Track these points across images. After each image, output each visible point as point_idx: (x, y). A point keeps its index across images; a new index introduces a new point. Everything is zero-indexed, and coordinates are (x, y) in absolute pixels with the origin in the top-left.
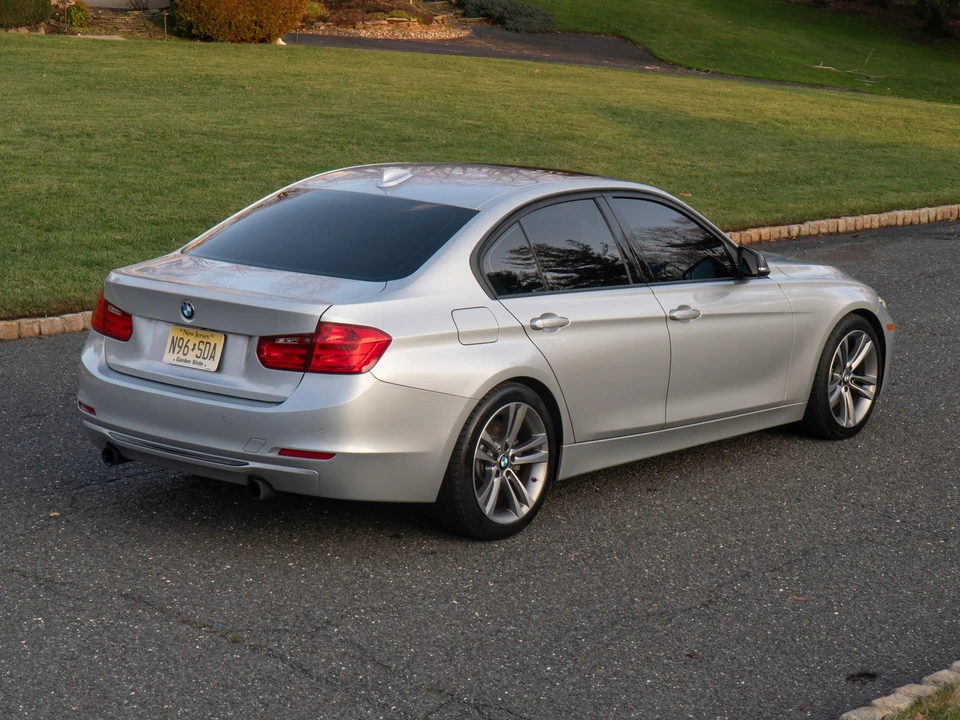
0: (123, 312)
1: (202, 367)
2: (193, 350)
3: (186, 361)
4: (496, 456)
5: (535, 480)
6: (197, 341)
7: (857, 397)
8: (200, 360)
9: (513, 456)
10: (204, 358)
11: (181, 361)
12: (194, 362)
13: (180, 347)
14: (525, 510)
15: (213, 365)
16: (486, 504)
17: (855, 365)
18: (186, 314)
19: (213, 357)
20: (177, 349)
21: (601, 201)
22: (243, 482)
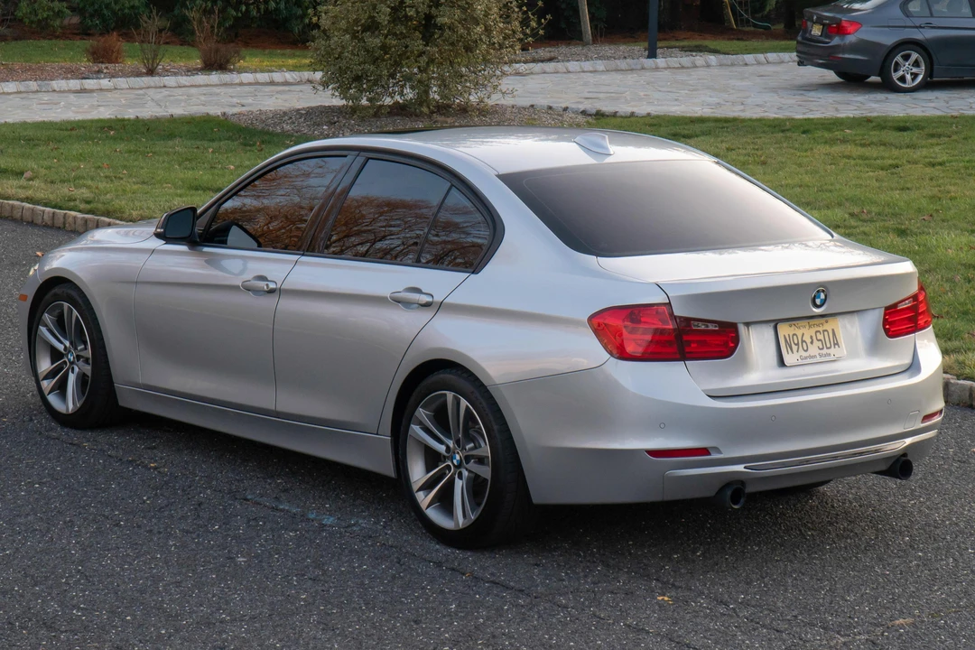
0: (722, 324)
1: (832, 358)
2: (812, 343)
10: (827, 348)
11: (806, 358)
12: (821, 356)
13: (797, 344)
18: (817, 303)
19: (837, 344)
20: (795, 348)
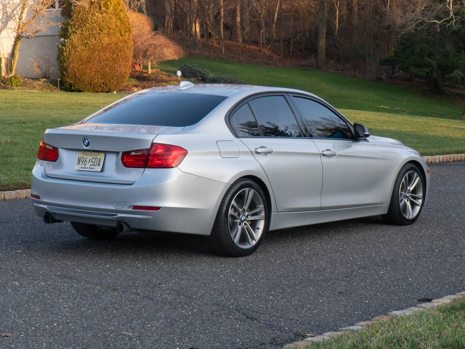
0: (53, 147)
1: (94, 170)
2: (89, 162)
3: (85, 168)
4: (239, 215)
5: (258, 229)
6: (91, 158)
7: (413, 205)
8: (93, 167)
9: (247, 216)
10: (95, 166)
11: (83, 168)
12: (90, 168)
13: (83, 162)
14: (254, 243)
15: (99, 169)
16: (235, 237)
17: (411, 189)
18: (86, 144)
19: (99, 165)
20: (81, 163)
21: (287, 97)
22: (115, 225)
